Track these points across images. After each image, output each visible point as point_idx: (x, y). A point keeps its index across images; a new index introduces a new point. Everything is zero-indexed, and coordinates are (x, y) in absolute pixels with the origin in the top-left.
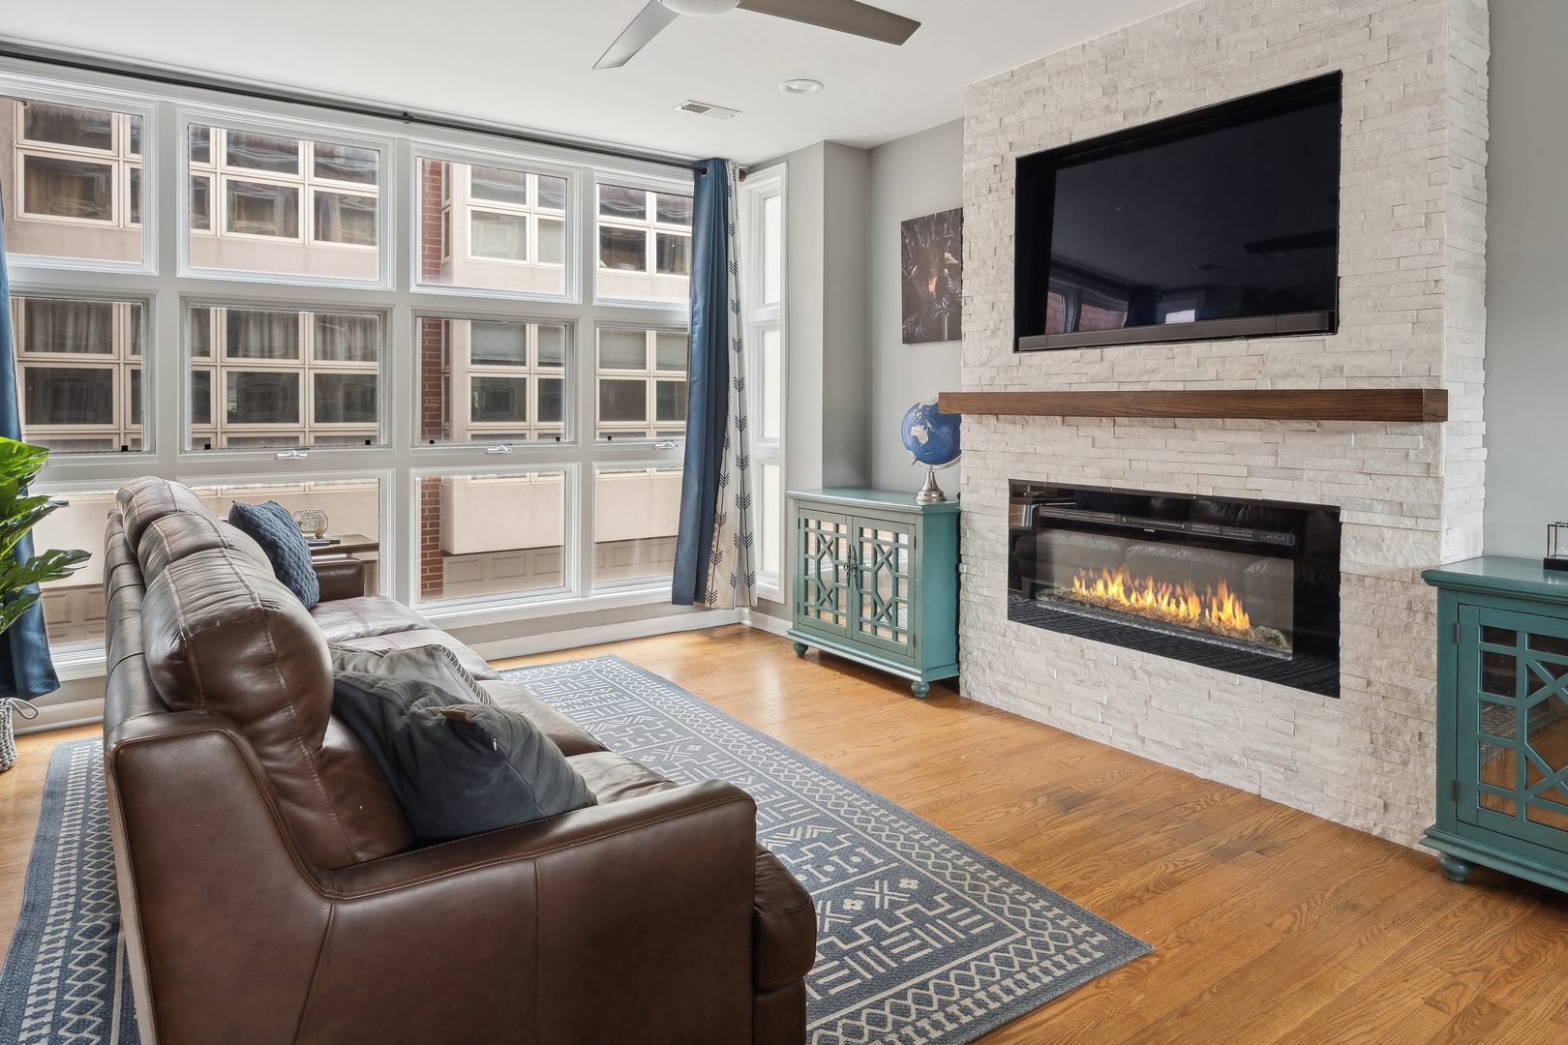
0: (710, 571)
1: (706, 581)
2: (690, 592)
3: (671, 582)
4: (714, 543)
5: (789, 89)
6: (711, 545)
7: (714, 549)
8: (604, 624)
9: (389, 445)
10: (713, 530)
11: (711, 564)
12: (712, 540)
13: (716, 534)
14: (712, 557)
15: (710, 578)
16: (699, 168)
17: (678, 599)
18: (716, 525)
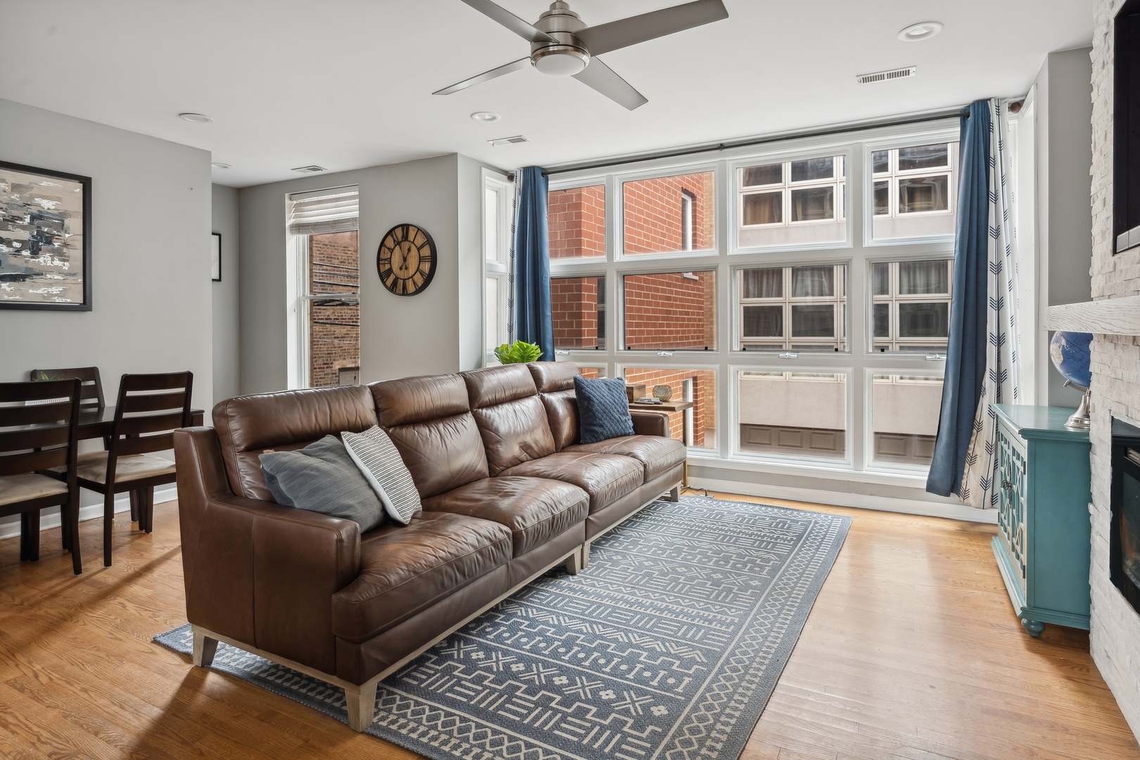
0: (966, 471)
1: (962, 478)
2: (946, 484)
3: (928, 473)
4: (971, 446)
5: (909, 36)
6: (968, 448)
7: (970, 452)
8: (872, 495)
9: (717, 350)
10: (971, 434)
11: (967, 465)
12: (969, 443)
13: (973, 438)
14: (968, 459)
15: (965, 477)
16: (963, 115)
17: (931, 487)
18: (975, 431)
